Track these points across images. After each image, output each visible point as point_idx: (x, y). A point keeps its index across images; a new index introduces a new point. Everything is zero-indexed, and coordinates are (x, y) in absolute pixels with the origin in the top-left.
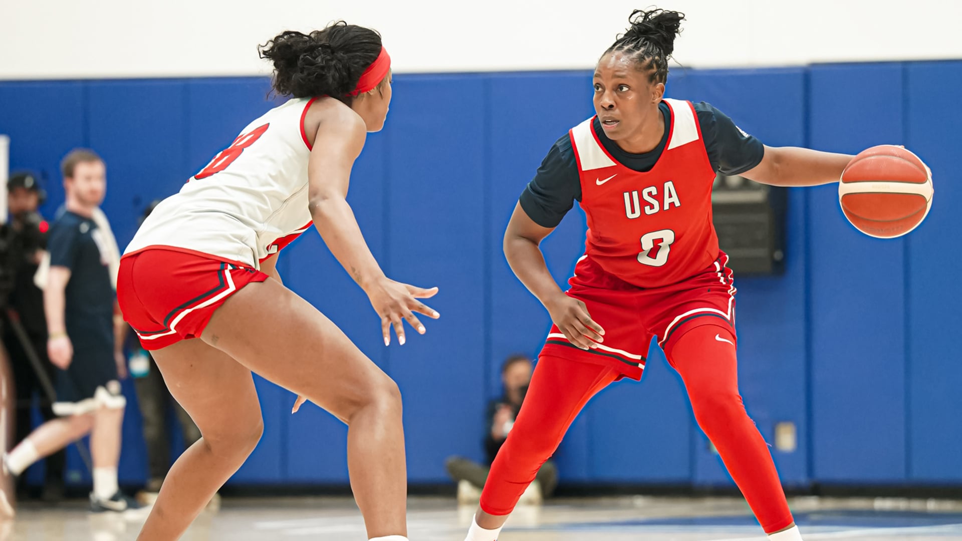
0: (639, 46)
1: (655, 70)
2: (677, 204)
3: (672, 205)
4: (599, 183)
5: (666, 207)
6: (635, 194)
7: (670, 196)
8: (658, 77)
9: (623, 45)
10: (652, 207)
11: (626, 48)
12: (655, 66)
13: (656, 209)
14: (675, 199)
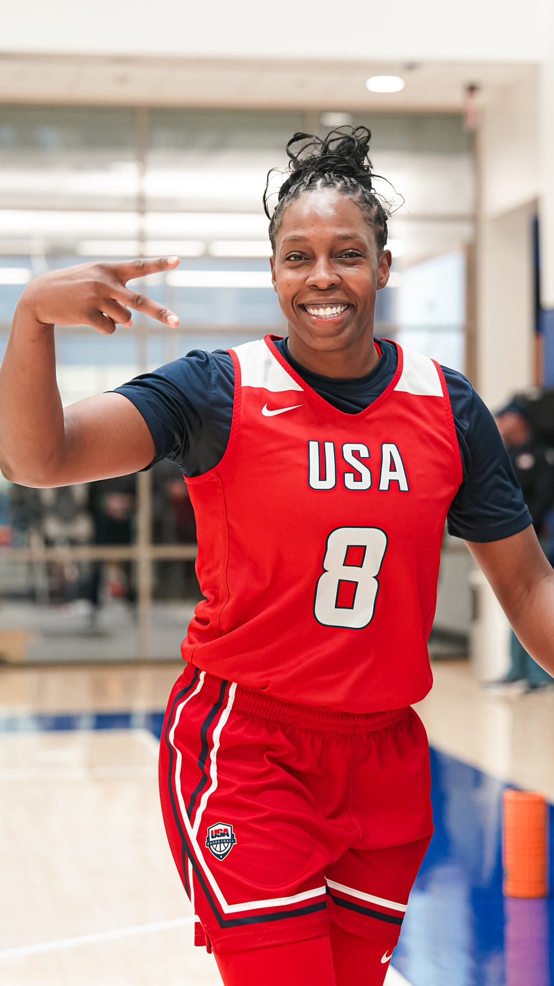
2: (404, 487)
3: (394, 484)
4: (266, 412)
5: (384, 486)
6: (329, 447)
7: (393, 468)
10: (358, 477)
13: (366, 484)
14: (400, 476)
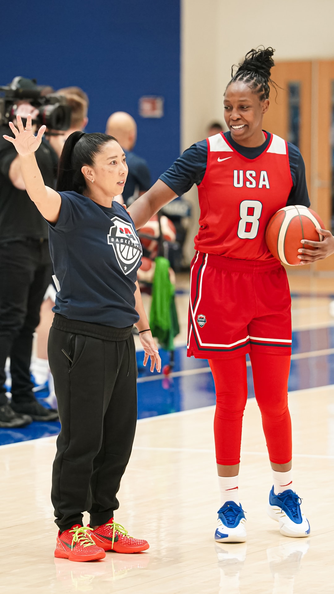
0: (253, 77)
1: (263, 92)
2: (268, 187)
3: (264, 186)
4: (219, 160)
5: (260, 186)
6: (241, 172)
7: (264, 180)
8: (265, 97)
9: (243, 76)
10: (251, 183)
11: (245, 79)
12: (263, 89)
13: (254, 185)
14: (267, 183)
